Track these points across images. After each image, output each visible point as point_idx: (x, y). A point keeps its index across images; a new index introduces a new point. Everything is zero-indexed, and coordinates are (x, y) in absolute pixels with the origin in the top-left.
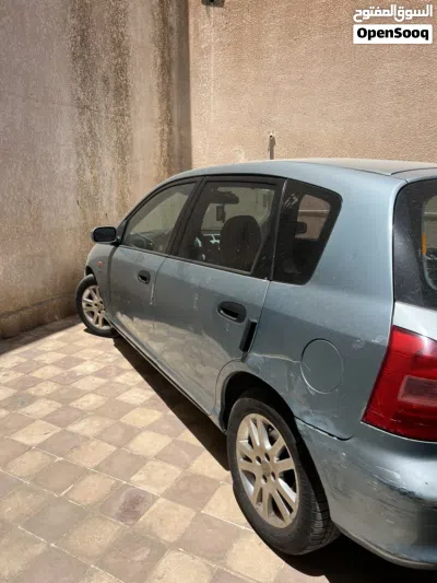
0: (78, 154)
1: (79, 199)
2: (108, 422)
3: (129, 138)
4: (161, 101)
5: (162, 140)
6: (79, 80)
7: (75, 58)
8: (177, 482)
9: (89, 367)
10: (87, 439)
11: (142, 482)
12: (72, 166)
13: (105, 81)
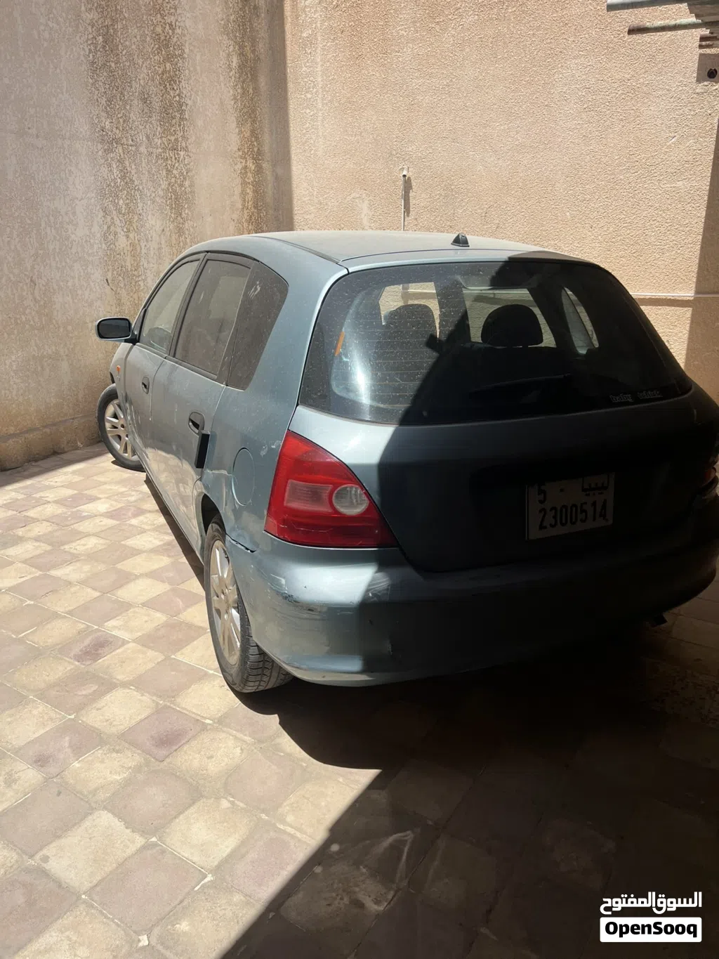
0: (106, 211)
1: (109, 276)
2: (101, 567)
3: (187, 183)
4: (240, 124)
5: (244, 183)
6: (104, 101)
7: (94, 68)
8: (157, 629)
9: (102, 507)
10: (70, 583)
11: (115, 627)
12: (96, 228)
13: (145, 101)
